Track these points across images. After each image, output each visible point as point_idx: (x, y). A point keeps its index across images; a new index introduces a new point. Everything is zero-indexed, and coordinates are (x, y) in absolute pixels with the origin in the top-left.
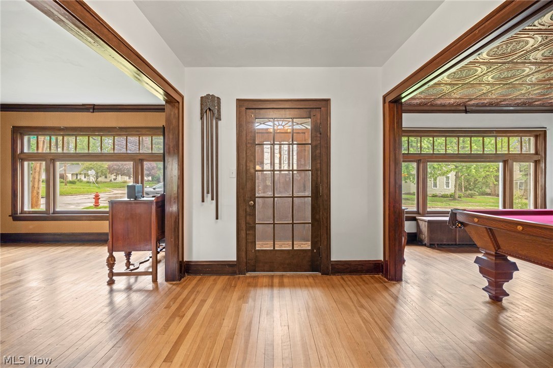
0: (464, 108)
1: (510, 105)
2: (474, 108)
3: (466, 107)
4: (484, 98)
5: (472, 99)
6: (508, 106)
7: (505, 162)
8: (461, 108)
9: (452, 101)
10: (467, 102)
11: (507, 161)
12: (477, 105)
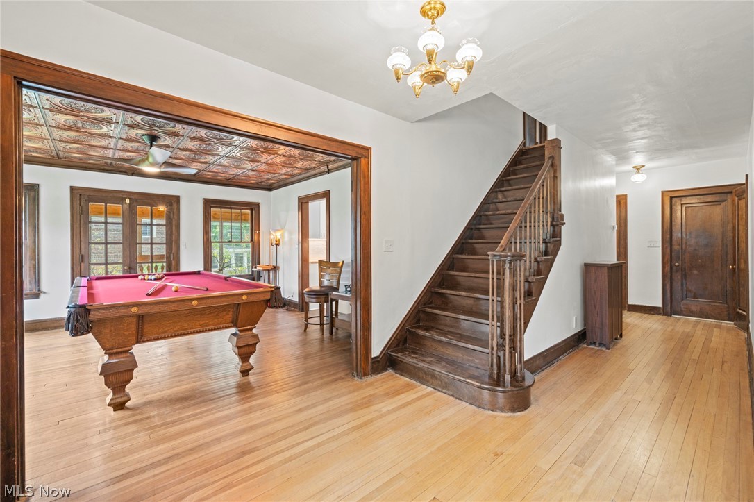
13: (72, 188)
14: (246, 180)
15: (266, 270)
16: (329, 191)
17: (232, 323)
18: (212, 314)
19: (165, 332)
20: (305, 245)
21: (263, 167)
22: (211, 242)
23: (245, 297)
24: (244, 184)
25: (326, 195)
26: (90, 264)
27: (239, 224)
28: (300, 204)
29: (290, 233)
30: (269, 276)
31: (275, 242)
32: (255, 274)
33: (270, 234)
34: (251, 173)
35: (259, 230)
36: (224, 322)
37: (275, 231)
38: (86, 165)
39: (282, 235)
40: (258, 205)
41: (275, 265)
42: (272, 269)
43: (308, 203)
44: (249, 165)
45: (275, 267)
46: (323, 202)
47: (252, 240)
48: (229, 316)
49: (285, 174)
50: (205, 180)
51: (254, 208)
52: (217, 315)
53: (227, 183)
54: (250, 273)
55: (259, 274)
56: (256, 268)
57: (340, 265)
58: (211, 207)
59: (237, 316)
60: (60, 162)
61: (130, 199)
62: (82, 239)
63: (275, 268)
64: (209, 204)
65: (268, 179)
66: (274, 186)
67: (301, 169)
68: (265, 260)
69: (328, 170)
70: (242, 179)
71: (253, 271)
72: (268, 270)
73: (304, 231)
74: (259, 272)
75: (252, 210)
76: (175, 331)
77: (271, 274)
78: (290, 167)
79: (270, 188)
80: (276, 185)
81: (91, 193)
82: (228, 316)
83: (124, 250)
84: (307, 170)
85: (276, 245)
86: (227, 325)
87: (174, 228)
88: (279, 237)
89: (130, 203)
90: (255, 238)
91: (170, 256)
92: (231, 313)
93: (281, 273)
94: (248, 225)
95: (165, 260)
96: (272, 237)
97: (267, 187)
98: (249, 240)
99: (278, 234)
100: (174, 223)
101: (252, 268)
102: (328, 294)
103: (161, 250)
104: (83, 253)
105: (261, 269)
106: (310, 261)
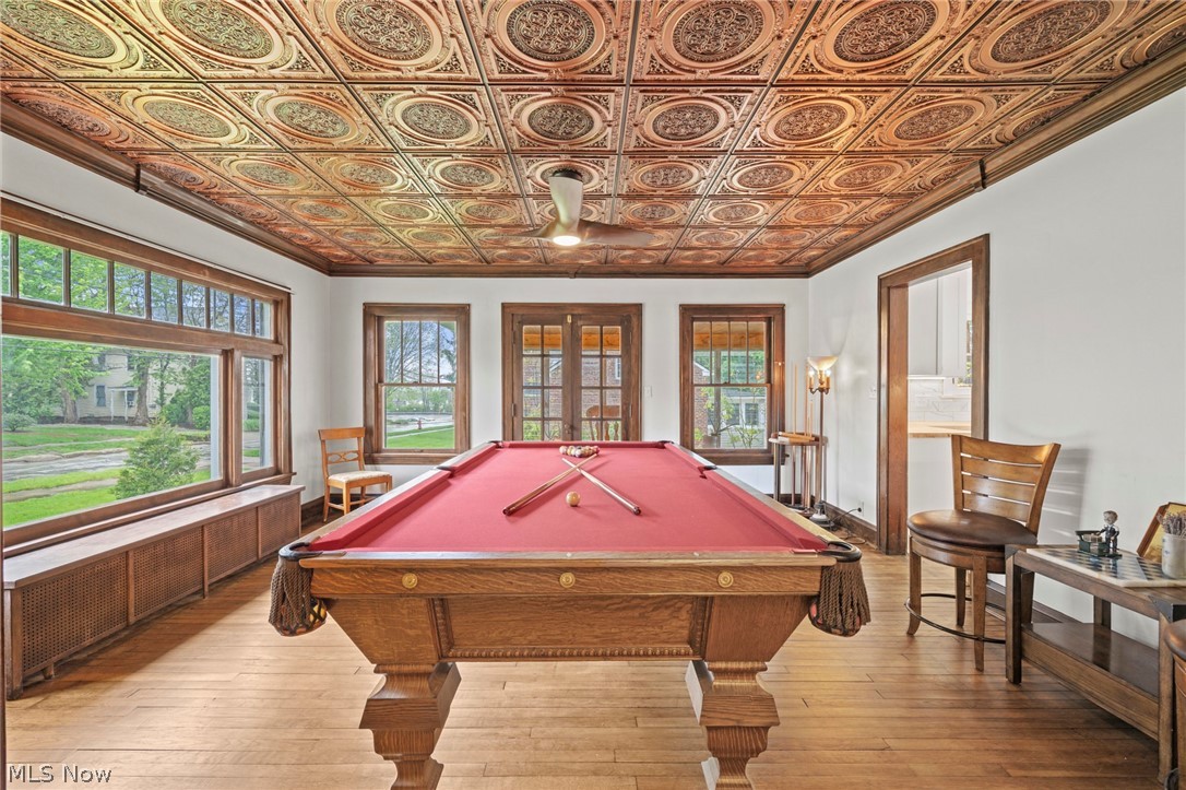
0: (132, 171)
1: (239, 214)
2: (159, 182)
3: (138, 168)
4: (208, 163)
5: (176, 150)
6: (234, 215)
7: (227, 355)
8: (123, 166)
9: (109, 123)
10: (152, 152)
11: (232, 351)
12: (171, 180)
13: (504, 306)
14: (756, 258)
15: (797, 444)
16: (987, 237)
17: (691, 642)
18: (630, 613)
19: (506, 641)
20: (896, 390)
21: (791, 213)
22: (693, 385)
23: (726, 579)
24: (755, 270)
25: (977, 252)
26: (523, 419)
27: (744, 353)
28: (884, 291)
29: (859, 362)
30: (804, 455)
31: (818, 385)
32: (775, 449)
33: (807, 367)
34: (764, 237)
35: (783, 360)
36: (664, 636)
37: (820, 360)
38: (518, 269)
39: (834, 369)
40: (781, 309)
41: (817, 433)
42: (811, 443)
43: (906, 286)
44: (762, 212)
45: (817, 439)
46: (965, 271)
47: (769, 380)
48: (681, 623)
49: (844, 226)
50: (682, 269)
51: (773, 315)
52: (642, 616)
53: (722, 270)
54: (765, 448)
55: (784, 450)
56: (776, 437)
57: (1044, 455)
58: (693, 320)
59: (705, 629)
60: (490, 269)
61: (572, 315)
62: (515, 381)
63: (818, 441)
64: (690, 313)
65: (804, 249)
66: (816, 264)
67: (891, 196)
68: (794, 422)
69: (984, 176)
70: (748, 258)
71: (770, 444)
72: (802, 445)
73: (894, 357)
74: (782, 447)
75: (769, 321)
76: (530, 643)
77: (809, 453)
78: (862, 197)
79: (807, 271)
80: (822, 260)
81: (524, 311)
82: (675, 623)
83: (564, 396)
84: (911, 195)
85: (822, 390)
86: (675, 648)
87: (633, 361)
88: (829, 373)
89: (572, 323)
90: (776, 376)
91: (627, 409)
92: (684, 615)
93: (830, 453)
94: (762, 355)
95: (620, 417)
96: (811, 373)
97: (800, 270)
98: (763, 381)
99: (826, 368)
100: (633, 352)
101: (769, 437)
102: (1001, 549)
103: (614, 399)
104: (515, 402)
105: (786, 440)
106: (911, 430)
